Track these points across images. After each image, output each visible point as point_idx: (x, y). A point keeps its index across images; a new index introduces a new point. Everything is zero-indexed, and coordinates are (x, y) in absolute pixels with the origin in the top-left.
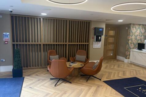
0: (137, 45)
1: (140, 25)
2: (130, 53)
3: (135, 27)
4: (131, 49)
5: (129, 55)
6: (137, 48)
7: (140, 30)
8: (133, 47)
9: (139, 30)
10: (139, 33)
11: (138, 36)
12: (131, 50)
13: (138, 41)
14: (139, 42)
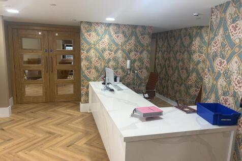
1: (109, 25)
5: (87, 94)
7: (111, 36)
8: (94, 76)
9: (107, 37)
10: (110, 45)
11: (107, 52)
12: (91, 83)
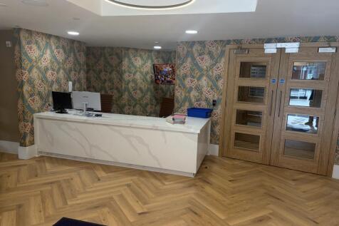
0: (51, 99)
1: (49, 36)
2: (34, 126)
3: (37, 43)
4: (33, 111)
5: (32, 132)
6: (52, 108)
7: (52, 51)
8: (38, 105)
12: (36, 115)
13: (51, 86)
14: (55, 88)
